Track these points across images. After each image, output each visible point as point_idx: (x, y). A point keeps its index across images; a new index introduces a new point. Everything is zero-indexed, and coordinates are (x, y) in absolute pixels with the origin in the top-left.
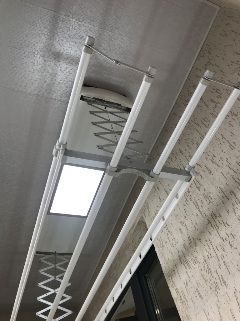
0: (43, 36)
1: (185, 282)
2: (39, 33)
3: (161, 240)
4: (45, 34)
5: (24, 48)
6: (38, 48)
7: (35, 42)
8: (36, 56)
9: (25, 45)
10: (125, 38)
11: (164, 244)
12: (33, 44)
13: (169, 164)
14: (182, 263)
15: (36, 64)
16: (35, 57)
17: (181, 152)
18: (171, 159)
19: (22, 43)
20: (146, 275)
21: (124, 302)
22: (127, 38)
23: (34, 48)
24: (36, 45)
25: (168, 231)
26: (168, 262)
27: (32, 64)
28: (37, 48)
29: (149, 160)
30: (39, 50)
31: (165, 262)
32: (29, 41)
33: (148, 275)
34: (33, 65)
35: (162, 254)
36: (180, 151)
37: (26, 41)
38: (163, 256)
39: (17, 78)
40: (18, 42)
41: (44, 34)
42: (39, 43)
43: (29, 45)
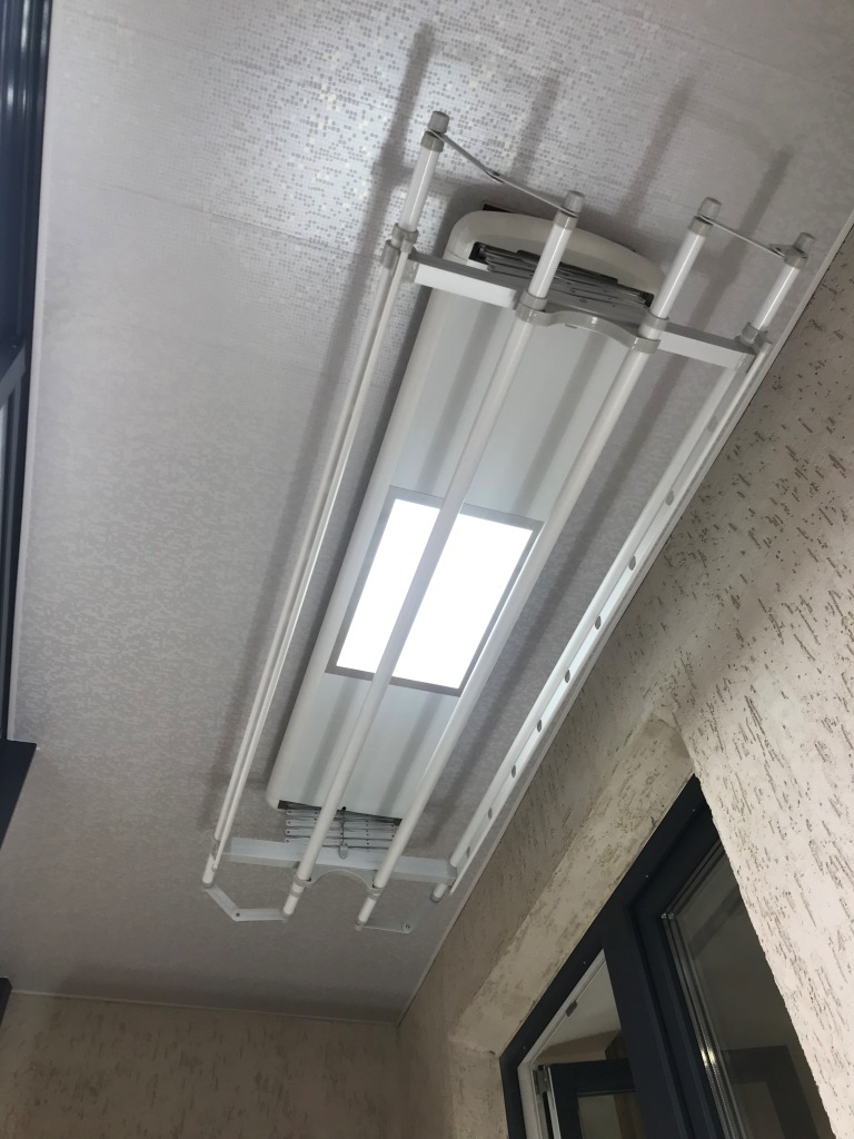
0: (352, 23)
1: (835, 938)
2: (339, 11)
3: (737, 787)
4: (360, 14)
5: (286, 67)
6: (333, 68)
7: (324, 44)
8: (322, 96)
9: (289, 57)
10: (649, 28)
11: (752, 799)
12: (317, 53)
13: (786, 509)
14: (824, 867)
15: (320, 127)
16: (321, 101)
17: (837, 463)
18: (795, 490)
19: (278, 50)
20: (664, 916)
21: (574, 1005)
22: (655, 27)
23: (319, 69)
24: (326, 56)
25: (767, 754)
26: (763, 865)
27: (309, 127)
28: (329, 66)
29: (703, 500)
30: (334, 76)
31: (752, 862)
32: (302, 43)
33: (671, 916)
34: (311, 131)
35: (743, 837)
36: (832, 458)
37: (294, 40)
38: (744, 842)
39: (255, 178)
40: (264, 47)
41: (355, 13)
42: (337, 48)
43: (303, 56)
